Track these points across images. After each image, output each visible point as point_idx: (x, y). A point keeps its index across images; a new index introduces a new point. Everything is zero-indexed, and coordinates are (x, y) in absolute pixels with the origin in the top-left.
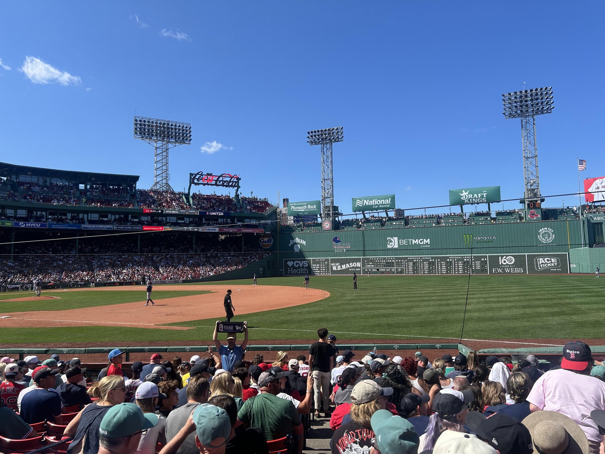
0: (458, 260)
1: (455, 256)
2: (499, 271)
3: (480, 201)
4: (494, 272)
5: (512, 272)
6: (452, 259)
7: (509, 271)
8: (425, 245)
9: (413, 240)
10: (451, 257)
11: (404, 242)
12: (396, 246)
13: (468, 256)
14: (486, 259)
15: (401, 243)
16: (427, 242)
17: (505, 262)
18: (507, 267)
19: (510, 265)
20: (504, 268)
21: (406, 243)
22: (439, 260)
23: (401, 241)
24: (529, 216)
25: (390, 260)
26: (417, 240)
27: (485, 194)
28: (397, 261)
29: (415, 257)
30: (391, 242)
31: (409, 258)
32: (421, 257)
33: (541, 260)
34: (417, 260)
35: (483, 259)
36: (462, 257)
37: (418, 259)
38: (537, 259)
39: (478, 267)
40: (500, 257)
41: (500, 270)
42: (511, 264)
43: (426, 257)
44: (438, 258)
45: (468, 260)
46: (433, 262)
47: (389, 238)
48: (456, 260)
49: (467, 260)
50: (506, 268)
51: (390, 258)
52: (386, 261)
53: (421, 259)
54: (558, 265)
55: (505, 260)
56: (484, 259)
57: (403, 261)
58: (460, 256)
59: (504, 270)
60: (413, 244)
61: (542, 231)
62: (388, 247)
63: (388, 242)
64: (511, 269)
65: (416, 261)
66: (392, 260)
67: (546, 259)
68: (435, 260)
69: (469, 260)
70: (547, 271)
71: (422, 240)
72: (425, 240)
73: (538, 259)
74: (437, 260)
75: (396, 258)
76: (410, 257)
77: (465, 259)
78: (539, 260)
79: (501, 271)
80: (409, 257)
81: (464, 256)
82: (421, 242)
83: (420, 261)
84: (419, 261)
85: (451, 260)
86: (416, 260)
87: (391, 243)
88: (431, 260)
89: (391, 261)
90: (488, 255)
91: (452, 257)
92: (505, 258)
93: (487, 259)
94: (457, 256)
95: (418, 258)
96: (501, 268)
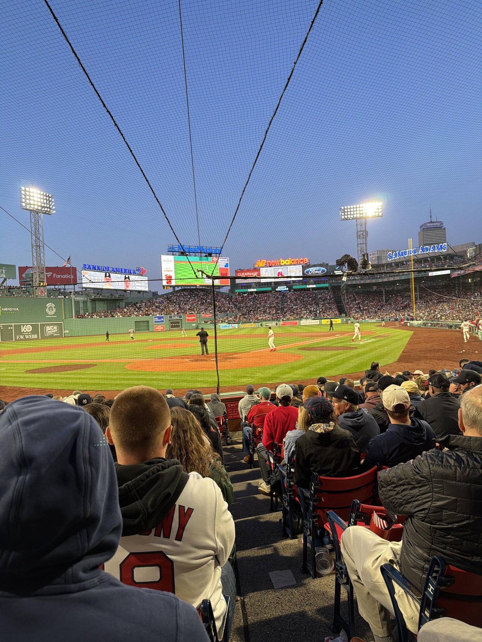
4: (18, 339)
5: (30, 338)
17: (25, 330)
18: (27, 334)
19: (28, 332)
20: (25, 335)
24: (40, 293)
27: (4, 270)
33: (48, 328)
35: (9, 328)
40: (22, 326)
41: (22, 337)
42: (30, 331)
54: (58, 331)
59: (24, 337)
61: (48, 305)
64: (29, 335)
67: (51, 327)
70: (52, 337)
73: (46, 327)
90: (13, 324)
92: (26, 327)
93: (12, 328)
96: (22, 335)
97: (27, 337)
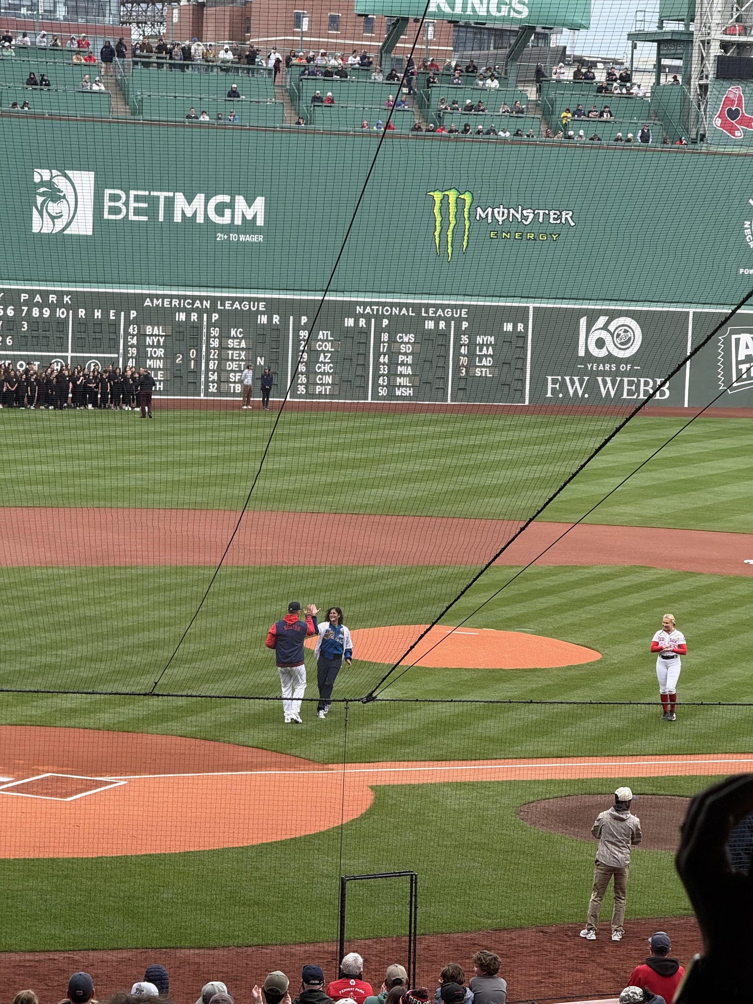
0: (399, 325)
1: (384, 305)
2: (571, 392)
3: (499, 11)
4: (549, 395)
5: (625, 396)
6: (368, 317)
7: (612, 393)
8: (238, 230)
9: (180, 198)
10: (365, 304)
11: (126, 204)
12: (83, 226)
13: (443, 307)
14: (520, 327)
15: (114, 211)
16: (249, 217)
17: (600, 344)
18: (609, 373)
19: (619, 361)
20: (593, 375)
21: (137, 211)
22: (304, 319)
23: (115, 198)
24: (719, 122)
25: (41, 306)
26: (200, 198)
28: (82, 313)
29: (185, 297)
30: (55, 195)
31: (148, 303)
32: (214, 300)
34: (194, 317)
35: (508, 327)
36: (417, 308)
37: (197, 310)
38: (729, 337)
39: (484, 369)
40: (583, 321)
41: (576, 387)
42: (627, 354)
43: (241, 300)
44: (297, 308)
45: (442, 324)
46: (276, 329)
47: (46, 174)
48: (385, 322)
49: (437, 325)
50: (604, 374)
51: (45, 294)
52: (18, 311)
53: (213, 309)
55: (604, 335)
56: (515, 327)
57: (117, 315)
58: (407, 306)
59: (592, 388)
60: (178, 218)
62: (36, 229)
63: (40, 200)
64: (622, 381)
65: (188, 317)
66: (53, 308)
68: (284, 321)
69: (448, 326)
71: (227, 199)
72: (240, 201)
73: (734, 337)
74: (297, 321)
75: (79, 300)
76: (157, 297)
77: (431, 319)
78: (738, 340)
79: (580, 393)
80: (152, 297)
81: (427, 306)
82: (220, 209)
83: (209, 318)
84: (200, 318)
85: (362, 322)
86: (188, 314)
87: (53, 208)
88: (264, 319)
89: (47, 313)
90: (531, 306)
91: (371, 304)
92: (605, 328)
93: (526, 328)
94: (392, 305)
95: (197, 304)
96: (581, 374)
97: (607, 388)
